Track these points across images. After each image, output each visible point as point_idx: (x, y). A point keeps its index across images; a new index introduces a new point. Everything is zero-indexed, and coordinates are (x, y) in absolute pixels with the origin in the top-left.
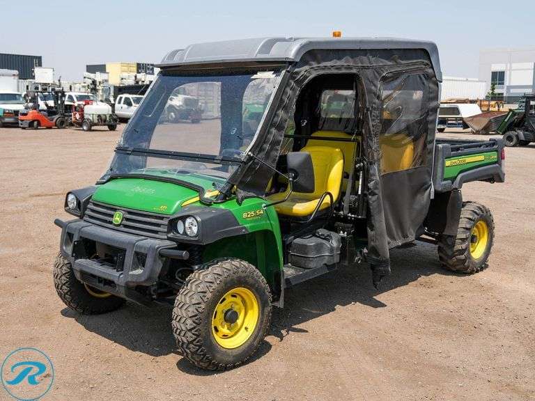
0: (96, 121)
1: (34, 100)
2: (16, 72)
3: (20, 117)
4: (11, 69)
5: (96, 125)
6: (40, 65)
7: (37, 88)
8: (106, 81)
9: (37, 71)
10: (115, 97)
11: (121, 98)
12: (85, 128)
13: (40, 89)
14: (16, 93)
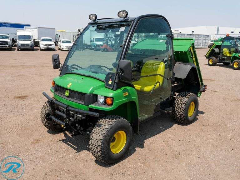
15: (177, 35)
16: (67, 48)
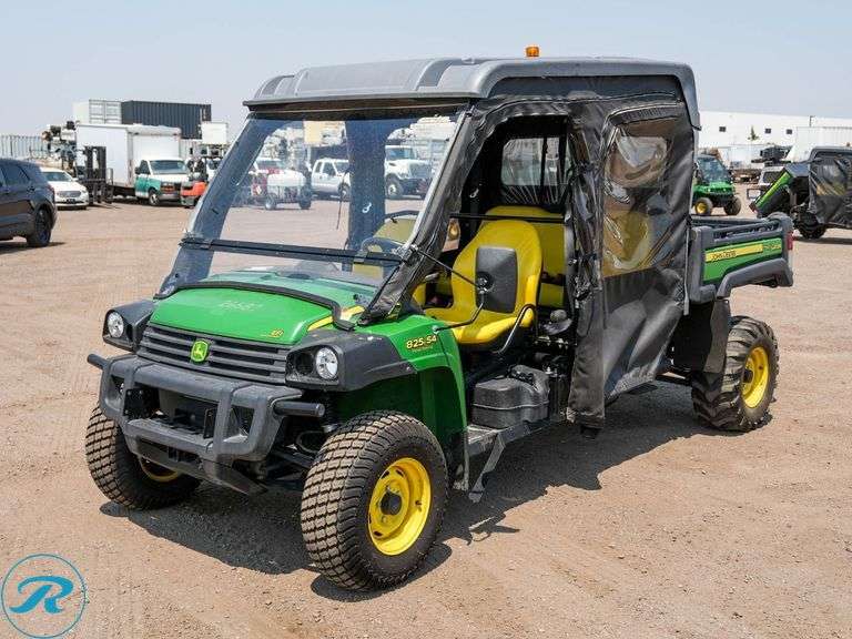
0: (283, 196)
1: (201, 168)
2: (178, 130)
3: (182, 192)
4: (171, 126)
5: (282, 201)
6: (208, 118)
7: (204, 152)
8: (301, 140)
9: (205, 127)
10: (312, 163)
11: (320, 164)
12: (268, 206)
13: (209, 154)
14: (178, 159)
15: (431, 144)
16: (65, 199)
